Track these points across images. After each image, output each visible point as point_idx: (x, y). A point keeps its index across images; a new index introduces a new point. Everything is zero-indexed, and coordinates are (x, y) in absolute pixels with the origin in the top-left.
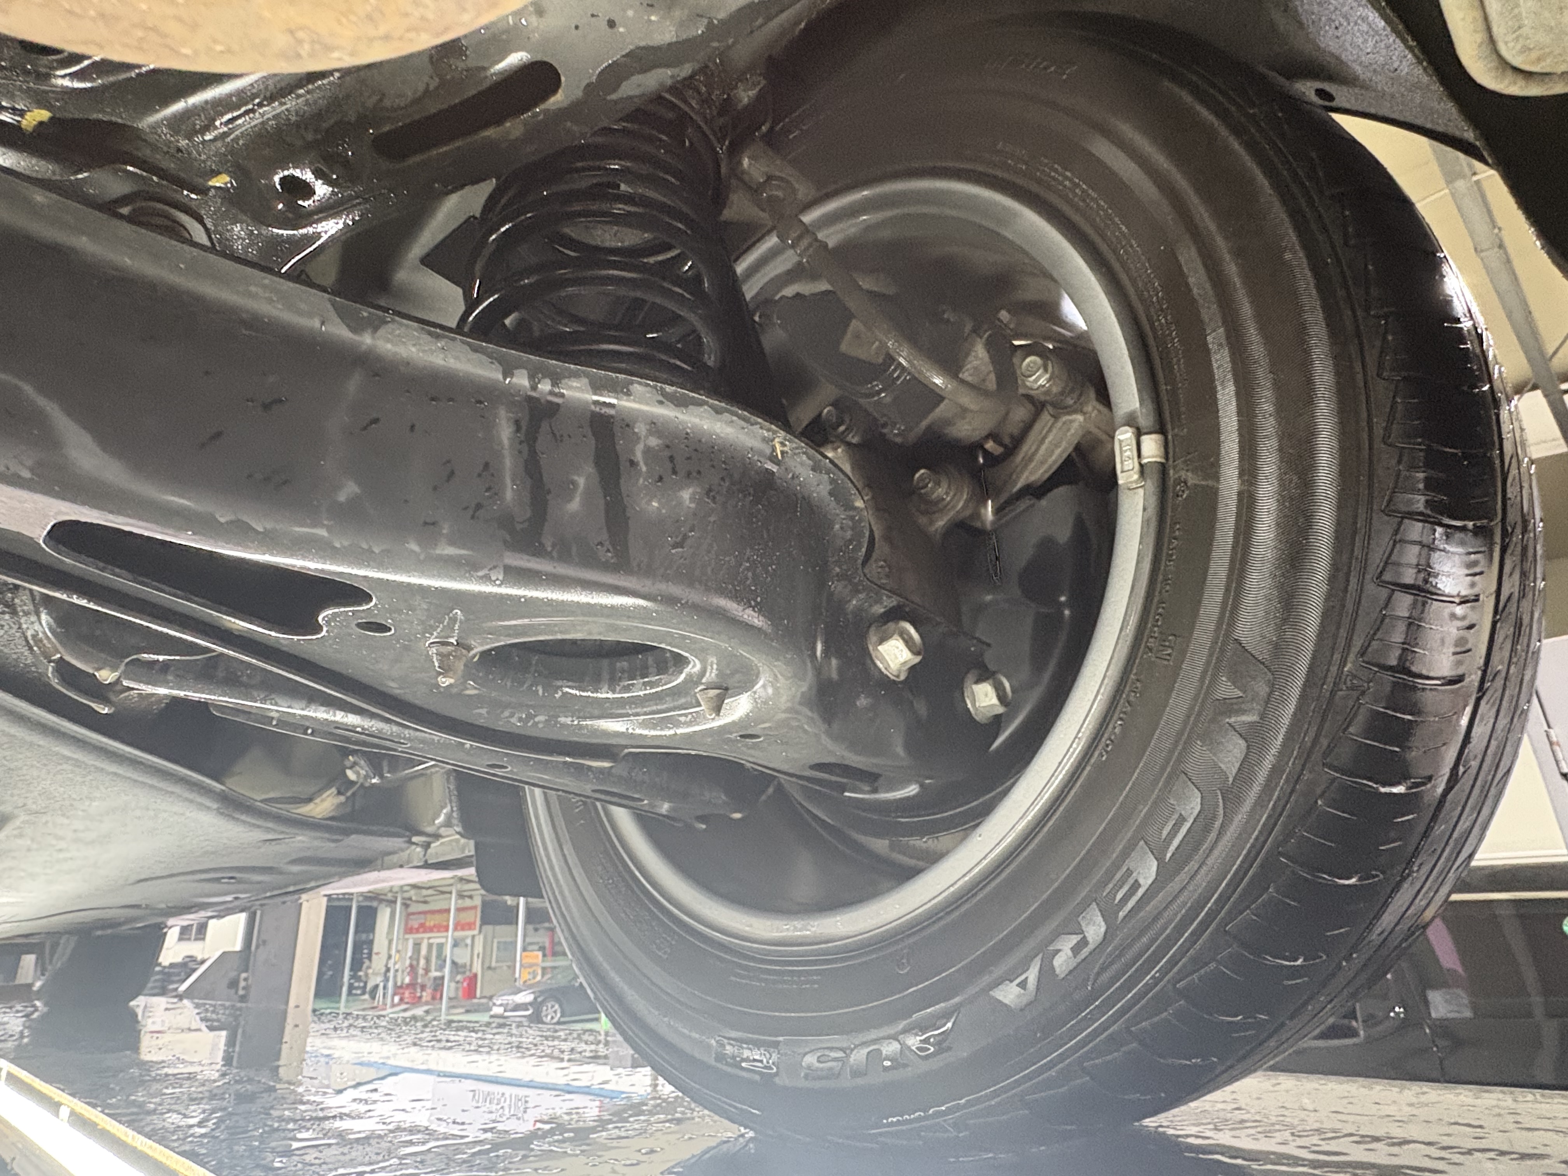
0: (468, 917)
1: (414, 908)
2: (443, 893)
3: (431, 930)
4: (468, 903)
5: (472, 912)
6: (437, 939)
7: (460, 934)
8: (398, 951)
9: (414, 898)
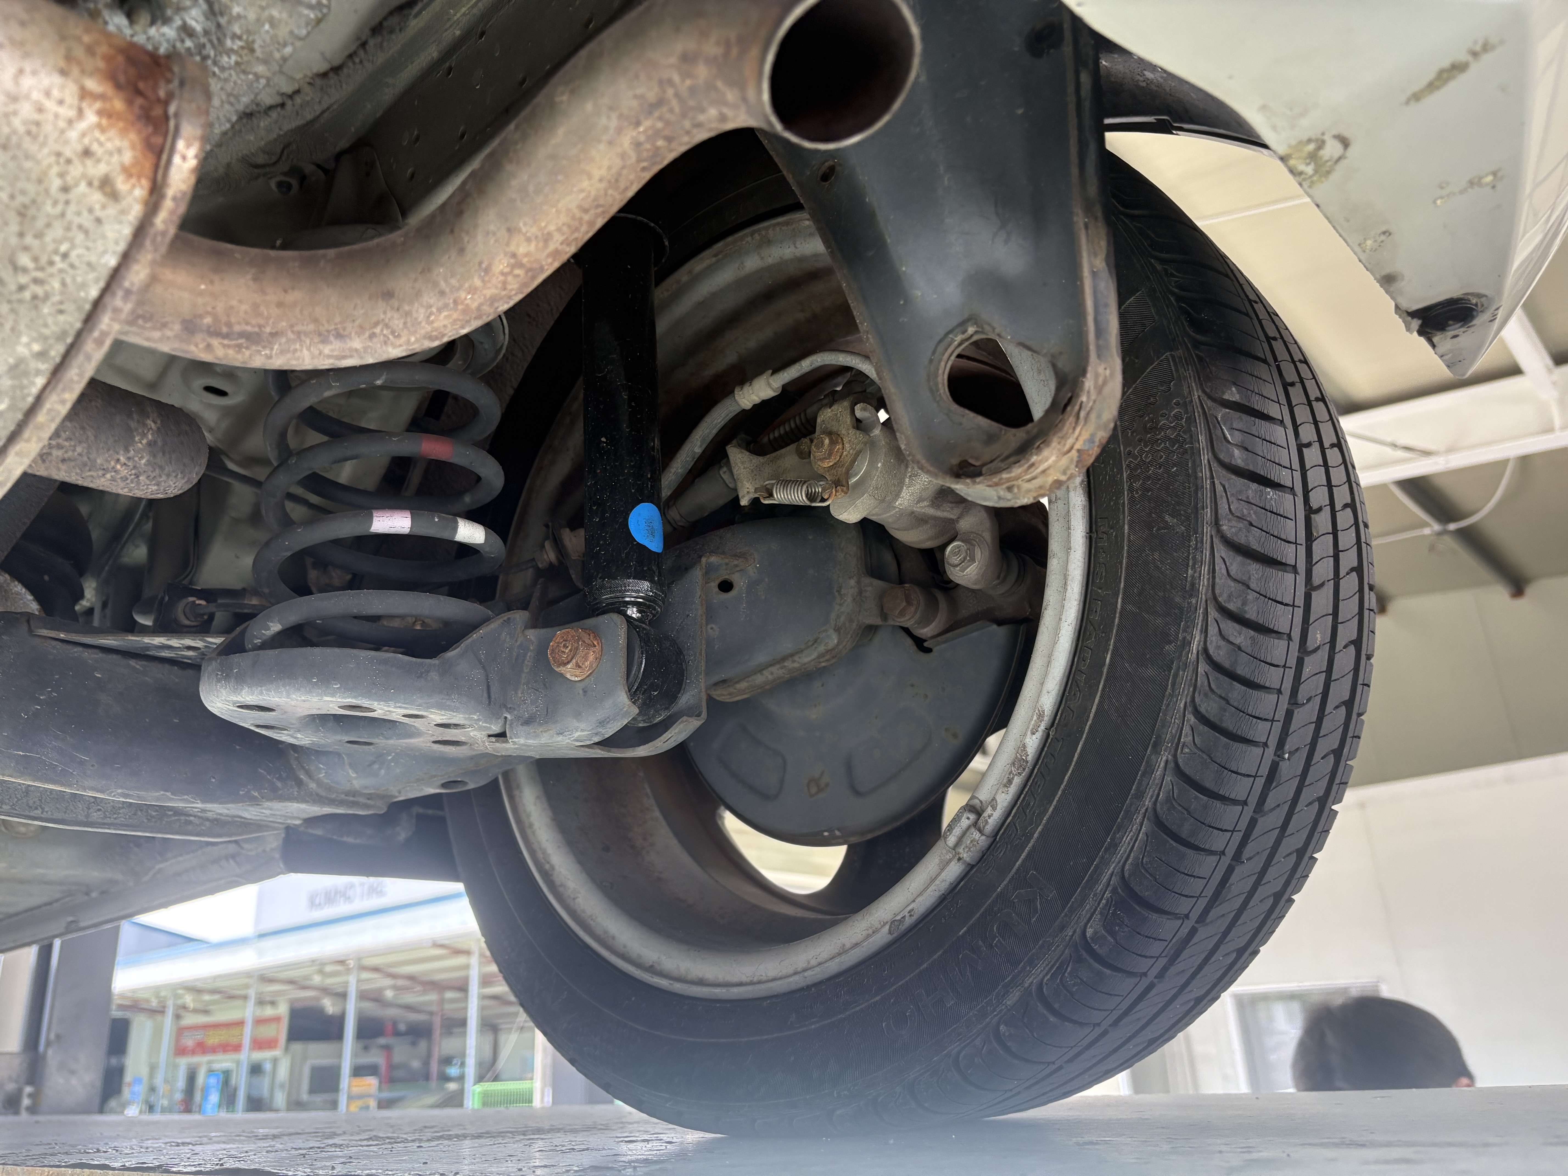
0: (268, 1031)
1: (190, 1020)
2: (232, 997)
3: (214, 1050)
4: (269, 1012)
5: (274, 1026)
6: (224, 1061)
7: (258, 1056)
8: (166, 1081)
9: (191, 1005)
